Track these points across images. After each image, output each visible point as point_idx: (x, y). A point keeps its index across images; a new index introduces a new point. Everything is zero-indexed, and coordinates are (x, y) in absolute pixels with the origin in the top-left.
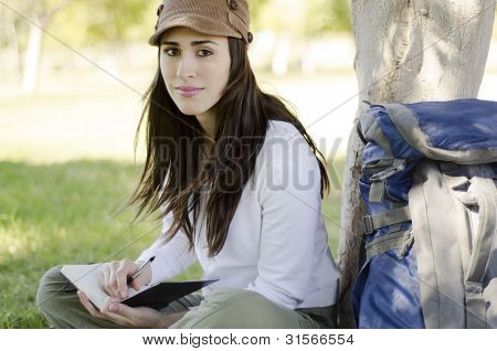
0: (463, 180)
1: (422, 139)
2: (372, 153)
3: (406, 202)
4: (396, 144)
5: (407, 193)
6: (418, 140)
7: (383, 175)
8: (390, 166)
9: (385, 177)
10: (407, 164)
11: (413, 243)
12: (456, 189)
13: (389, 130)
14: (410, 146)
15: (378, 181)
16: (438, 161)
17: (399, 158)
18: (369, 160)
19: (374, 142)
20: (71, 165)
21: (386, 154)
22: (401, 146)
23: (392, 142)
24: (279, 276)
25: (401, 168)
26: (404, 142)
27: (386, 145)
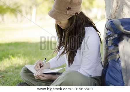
1: (122, 28)
2: (109, 33)
3: (118, 46)
4: (115, 30)
5: (118, 43)
6: (121, 29)
7: (111, 38)
8: (114, 36)
9: (112, 39)
10: (118, 35)
11: (120, 57)
13: (113, 26)
14: (119, 30)
15: (110, 40)
16: (127, 34)
17: (116, 33)
18: (108, 35)
19: (110, 30)
21: (113, 33)
24: (86, 69)
25: (116, 36)
26: (117, 29)
27: (112, 30)
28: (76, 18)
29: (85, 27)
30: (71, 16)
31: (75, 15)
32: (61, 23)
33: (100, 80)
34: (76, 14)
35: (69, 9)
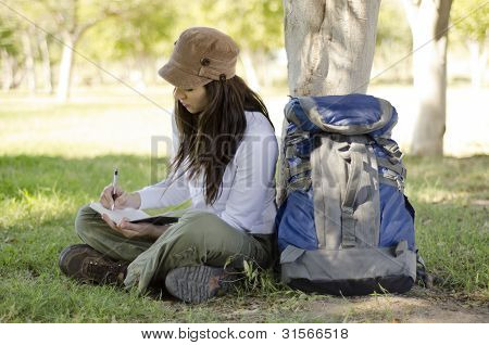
0: (345, 144)
1: (317, 117)
2: (292, 128)
3: (308, 159)
4: (304, 123)
5: (310, 153)
6: (316, 120)
8: (301, 136)
9: (296, 142)
10: (311, 135)
11: (312, 183)
12: (341, 150)
13: (300, 114)
14: (312, 124)
15: (291, 145)
16: (330, 133)
17: (306, 131)
19: (293, 122)
20: (98, 159)
21: (298, 129)
22: (306, 124)
23: (301, 121)
25: (306, 136)
26: (309, 122)
27: (298, 123)
28: (223, 87)
29: (246, 112)
30: (209, 81)
31: (218, 78)
32: (186, 97)
33: (269, 242)
34: (221, 77)
35: (206, 62)
